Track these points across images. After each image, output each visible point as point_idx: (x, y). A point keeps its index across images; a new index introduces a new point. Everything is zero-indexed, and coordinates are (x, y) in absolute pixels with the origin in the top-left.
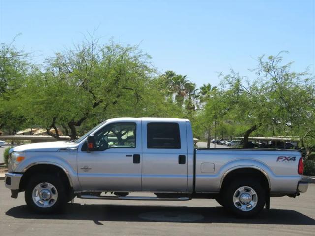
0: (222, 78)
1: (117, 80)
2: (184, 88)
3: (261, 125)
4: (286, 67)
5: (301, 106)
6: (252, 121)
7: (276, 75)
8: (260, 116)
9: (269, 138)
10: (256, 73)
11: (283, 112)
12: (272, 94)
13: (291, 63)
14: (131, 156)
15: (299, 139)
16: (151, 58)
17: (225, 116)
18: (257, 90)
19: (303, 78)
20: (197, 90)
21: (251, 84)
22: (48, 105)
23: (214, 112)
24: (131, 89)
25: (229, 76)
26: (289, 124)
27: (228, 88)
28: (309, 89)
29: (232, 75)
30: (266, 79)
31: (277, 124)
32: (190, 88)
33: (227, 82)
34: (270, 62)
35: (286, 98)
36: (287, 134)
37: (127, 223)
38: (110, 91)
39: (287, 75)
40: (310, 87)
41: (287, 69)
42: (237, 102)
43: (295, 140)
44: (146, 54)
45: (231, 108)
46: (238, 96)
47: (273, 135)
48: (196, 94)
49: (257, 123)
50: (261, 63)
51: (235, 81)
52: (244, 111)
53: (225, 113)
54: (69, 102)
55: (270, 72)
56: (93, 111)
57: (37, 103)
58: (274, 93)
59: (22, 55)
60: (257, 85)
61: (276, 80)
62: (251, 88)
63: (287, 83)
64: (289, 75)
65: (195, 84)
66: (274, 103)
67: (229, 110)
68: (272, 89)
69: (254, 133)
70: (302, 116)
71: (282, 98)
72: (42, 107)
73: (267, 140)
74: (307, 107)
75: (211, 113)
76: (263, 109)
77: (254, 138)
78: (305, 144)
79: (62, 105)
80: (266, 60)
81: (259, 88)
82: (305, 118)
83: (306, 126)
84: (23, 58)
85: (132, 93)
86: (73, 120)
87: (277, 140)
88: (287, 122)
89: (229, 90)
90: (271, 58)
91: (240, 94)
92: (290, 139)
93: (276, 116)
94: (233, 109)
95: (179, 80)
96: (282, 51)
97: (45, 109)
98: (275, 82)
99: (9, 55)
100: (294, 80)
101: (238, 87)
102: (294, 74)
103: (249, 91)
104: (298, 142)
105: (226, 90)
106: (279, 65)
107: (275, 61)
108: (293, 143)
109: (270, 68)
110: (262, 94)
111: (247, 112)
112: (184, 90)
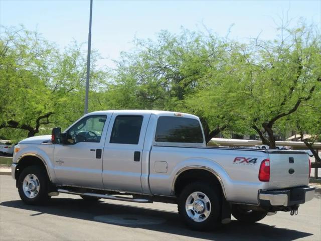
14: (94, 150)
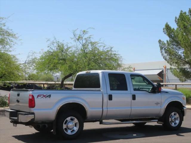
96: (90, 28)
106: (86, 36)
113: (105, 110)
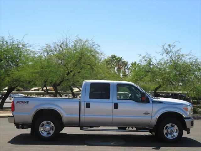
0: (141, 57)
1: (80, 59)
2: (121, 64)
3: (163, 85)
4: (178, 51)
5: (187, 74)
6: (159, 82)
7: (172, 55)
8: (163, 79)
9: (169, 92)
10: (161, 54)
11: (176, 77)
12: (170, 67)
13: (181, 49)
15: (186, 93)
16: (100, 47)
17: (142, 79)
18: (162, 65)
19: (188, 57)
20: (129, 65)
21: (158, 60)
22: (41, 74)
23: (136, 77)
24: (88, 64)
25: (145, 57)
26: (181, 84)
27: (144, 63)
28: (191, 63)
29: (147, 56)
30: (166, 58)
31: (173, 84)
32: (125, 64)
33: (144, 60)
34: (169, 48)
35: (178, 69)
36: (180, 90)
37: (76, 146)
38: (76, 66)
39: (179, 55)
40: (192, 62)
41: (179, 52)
42: (150, 72)
43: (184, 93)
44: (97, 45)
45: (146, 75)
46: (150, 68)
47: (171, 90)
48: (128, 68)
49: (161, 84)
50: (164, 49)
51: (148, 60)
52: (154, 77)
53: (143, 78)
54: (53, 72)
55: (169, 54)
56: (67, 77)
57: (34, 73)
58: (171, 66)
59: (28, 46)
60: (161, 61)
61: (172, 58)
62: (158, 63)
63: (179, 60)
64: (180, 55)
65: (127, 62)
66: (171, 72)
67: (145, 76)
68: (170, 64)
69: (160, 89)
70: (188, 79)
71: (175, 69)
72: (37, 75)
73: (169, 93)
74: (190, 74)
75: (135, 78)
76: (165, 75)
77: (161, 92)
78: (190, 95)
79: (49, 73)
80: (166, 47)
81: (163, 63)
82: (190, 81)
83: (190, 85)
84: (29, 48)
85: (89, 66)
86: (56, 82)
87: (174, 93)
88: (179, 83)
89: (145, 64)
90: (169, 45)
91: (151, 67)
92: (181, 93)
93: (172, 79)
94: (148, 75)
95: (119, 60)
96: (176, 42)
97: (39, 76)
98: (171, 59)
99: (21, 46)
100: (183, 59)
101: (150, 63)
102: (183, 55)
103: (157, 65)
104: (186, 94)
105: (143, 64)
106: (174, 50)
107: (171, 48)
108: (183, 95)
109: (169, 51)
110: (164, 67)
111: (155, 77)
112: (121, 65)
113: (82, 117)
